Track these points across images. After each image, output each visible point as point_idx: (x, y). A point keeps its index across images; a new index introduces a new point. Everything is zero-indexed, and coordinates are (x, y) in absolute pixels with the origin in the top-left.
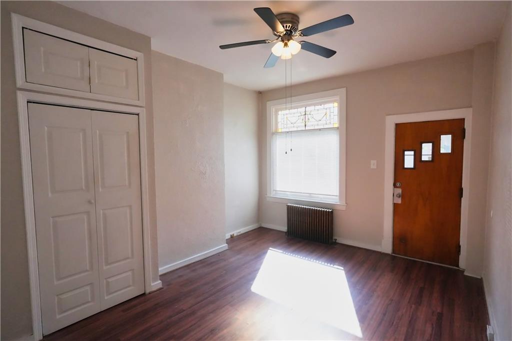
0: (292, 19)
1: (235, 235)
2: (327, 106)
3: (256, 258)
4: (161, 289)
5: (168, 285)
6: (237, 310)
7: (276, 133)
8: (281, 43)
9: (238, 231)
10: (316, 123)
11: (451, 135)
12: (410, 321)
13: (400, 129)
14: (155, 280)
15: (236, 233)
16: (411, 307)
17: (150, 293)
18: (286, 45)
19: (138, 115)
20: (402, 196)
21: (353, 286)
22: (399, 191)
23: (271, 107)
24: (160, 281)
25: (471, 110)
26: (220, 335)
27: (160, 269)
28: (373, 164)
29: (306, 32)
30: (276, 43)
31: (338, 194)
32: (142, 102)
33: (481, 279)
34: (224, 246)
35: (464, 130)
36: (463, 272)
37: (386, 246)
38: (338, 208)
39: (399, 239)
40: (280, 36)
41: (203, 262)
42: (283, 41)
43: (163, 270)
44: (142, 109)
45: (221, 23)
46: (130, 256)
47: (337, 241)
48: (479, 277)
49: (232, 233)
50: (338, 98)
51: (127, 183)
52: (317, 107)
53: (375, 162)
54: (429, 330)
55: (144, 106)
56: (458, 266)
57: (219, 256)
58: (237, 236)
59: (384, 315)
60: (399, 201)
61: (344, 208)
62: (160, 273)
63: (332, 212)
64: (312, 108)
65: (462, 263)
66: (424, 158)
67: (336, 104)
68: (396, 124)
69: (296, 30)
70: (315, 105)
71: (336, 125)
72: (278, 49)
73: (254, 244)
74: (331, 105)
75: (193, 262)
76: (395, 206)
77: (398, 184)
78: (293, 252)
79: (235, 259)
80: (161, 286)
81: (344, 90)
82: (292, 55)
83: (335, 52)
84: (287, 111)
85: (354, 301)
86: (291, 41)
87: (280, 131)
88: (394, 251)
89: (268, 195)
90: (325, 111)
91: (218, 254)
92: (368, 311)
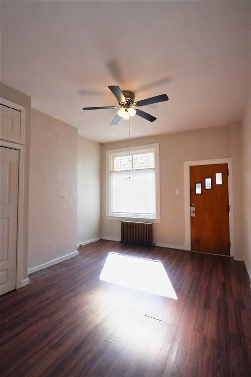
0: (130, 95)
1: (83, 245)
2: (147, 154)
3: (101, 259)
4: (29, 285)
5: (35, 282)
6: (92, 293)
7: (113, 172)
8: (124, 109)
9: (85, 242)
10: (140, 165)
11: (221, 174)
12: (207, 288)
13: (192, 169)
14: (24, 277)
15: (83, 243)
16: (207, 281)
17: (20, 289)
18: (126, 110)
19: (19, 150)
20: (195, 212)
21: (169, 271)
22: (193, 209)
23: (110, 154)
24: (28, 279)
25: (231, 158)
26: (81, 311)
27: (29, 270)
28: (177, 192)
29: (140, 103)
30: (120, 109)
31: (155, 213)
32: (22, 141)
33: (243, 262)
34: (76, 252)
35: (228, 170)
36: (233, 258)
37: (187, 246)
38: (155, 222)
39: (195, 241)
40: (123, 105)
41: (60, 265)
42: (124, 108)
43: (31, 270)
44: (22, 146)
45: (84, 93)
46: (6, 258)
47: (156, 245)
48: (242, 260)
49: (81, 244)
50: (154, 150)
51: (7, 200)
52: (141, 155)
53: (178, 190)
54: (218, 292)
55: (24, 144)
56: (230, 255)
57: (73, 260)
58: (84, 246)
59: (192, 286)
60: (194, 215)
61: (159, 222)
62: (29, 273)
63: (152, 225)
64: (137, 155)
65: (233, 252)
66: (207, 188)
67: (153, 154)
68: (190, 167)
69: (133, 102)
70: (139, 153)
71: (153, 167)
72: (121, 112)
73: (98, 250)
74: (150, 154)
75: (53, 264)
76: (192, 218)
77: (193, 205)
78: (126, 254)
79: (85, 261)
80: (29, 283)
81: (158, 145)
82: (130, 117)
83: (156, 119)
84: (121, 157)
85: (171, 281)
86: (130, 108)
87: (115, 170)
88: (192, 249)
89: (107, 215)
90: (146, 158)
91: (72, 258)
92: (181, 285)
